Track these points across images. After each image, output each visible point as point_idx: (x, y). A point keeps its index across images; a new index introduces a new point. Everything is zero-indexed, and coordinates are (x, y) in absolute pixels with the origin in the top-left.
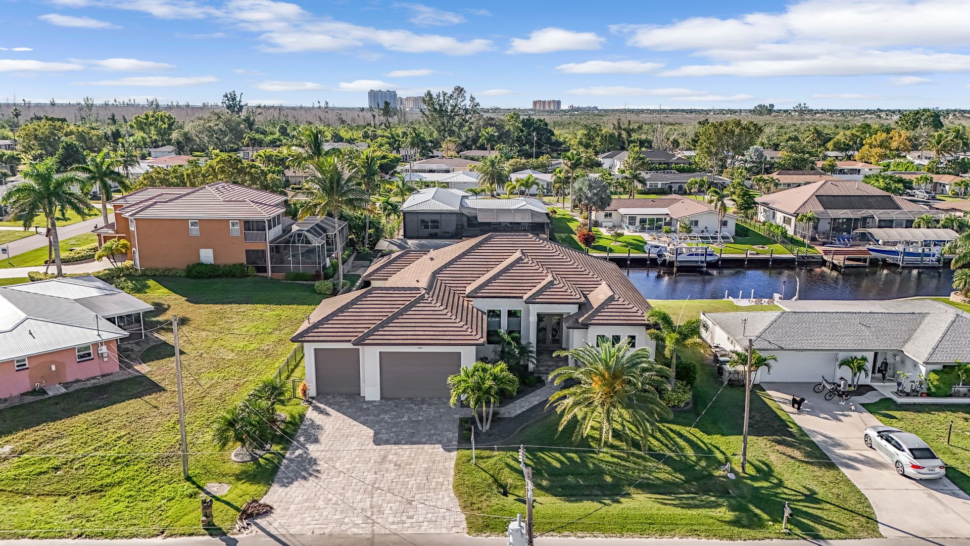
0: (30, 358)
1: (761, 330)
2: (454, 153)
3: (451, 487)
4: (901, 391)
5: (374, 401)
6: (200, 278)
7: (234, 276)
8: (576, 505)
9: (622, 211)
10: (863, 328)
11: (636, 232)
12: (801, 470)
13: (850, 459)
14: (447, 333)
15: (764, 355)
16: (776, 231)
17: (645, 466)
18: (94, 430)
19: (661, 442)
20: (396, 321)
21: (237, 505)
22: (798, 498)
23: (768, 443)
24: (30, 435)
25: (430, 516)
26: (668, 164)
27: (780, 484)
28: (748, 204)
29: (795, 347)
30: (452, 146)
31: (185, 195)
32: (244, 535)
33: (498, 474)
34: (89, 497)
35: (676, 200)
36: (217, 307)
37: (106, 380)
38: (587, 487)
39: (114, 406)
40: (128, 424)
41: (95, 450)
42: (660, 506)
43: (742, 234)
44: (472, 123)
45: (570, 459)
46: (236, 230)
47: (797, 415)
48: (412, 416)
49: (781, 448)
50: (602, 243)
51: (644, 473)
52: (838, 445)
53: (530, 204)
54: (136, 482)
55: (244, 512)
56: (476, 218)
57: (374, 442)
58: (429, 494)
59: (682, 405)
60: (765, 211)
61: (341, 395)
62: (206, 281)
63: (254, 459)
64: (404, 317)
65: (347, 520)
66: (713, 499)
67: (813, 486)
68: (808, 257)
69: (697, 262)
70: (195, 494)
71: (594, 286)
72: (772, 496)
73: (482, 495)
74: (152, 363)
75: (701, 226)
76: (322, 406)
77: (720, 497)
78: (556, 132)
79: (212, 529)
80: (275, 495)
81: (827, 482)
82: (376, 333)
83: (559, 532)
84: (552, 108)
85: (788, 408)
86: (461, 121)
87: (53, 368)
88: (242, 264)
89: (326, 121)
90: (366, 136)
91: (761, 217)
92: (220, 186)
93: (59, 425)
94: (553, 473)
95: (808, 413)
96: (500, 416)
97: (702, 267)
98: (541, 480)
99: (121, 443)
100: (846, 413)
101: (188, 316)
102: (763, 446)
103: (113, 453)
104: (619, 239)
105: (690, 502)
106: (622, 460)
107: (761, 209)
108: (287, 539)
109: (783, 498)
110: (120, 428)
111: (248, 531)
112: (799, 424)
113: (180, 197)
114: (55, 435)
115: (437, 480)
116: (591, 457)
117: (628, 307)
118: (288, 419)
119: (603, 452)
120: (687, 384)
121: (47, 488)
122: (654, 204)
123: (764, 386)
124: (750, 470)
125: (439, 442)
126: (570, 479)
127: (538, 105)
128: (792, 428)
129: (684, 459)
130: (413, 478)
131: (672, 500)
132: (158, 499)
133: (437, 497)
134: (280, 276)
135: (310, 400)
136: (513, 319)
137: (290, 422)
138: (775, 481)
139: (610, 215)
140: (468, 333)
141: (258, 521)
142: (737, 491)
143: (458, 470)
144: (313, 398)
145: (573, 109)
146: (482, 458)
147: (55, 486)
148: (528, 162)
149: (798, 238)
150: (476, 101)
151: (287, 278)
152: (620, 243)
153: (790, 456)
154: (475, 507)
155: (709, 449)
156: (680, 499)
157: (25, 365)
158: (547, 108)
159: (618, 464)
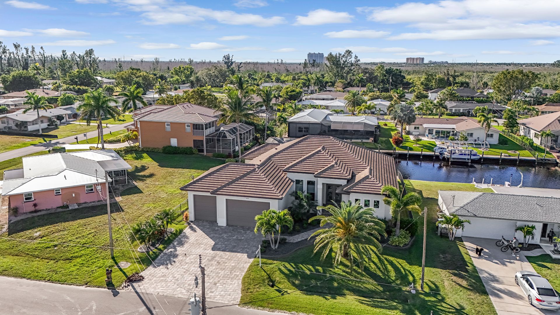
0: (62, 189)
1: (465, 203)
2: (341, 89)
3: (241, 278)
4: (556, 250)
5: (223, 226)
6: (169, 154)
7: (186, 154)
8: (308, 297)
9: (425, 126)
10: (538, 207)
11: (433, 139)
12: (461, 293)
13: (500, 290)
14: (263, 191)
15: (462, 219)
16: (526, 142)
17: (361, 279)
18: (81, 228)
19: (377, 266)
20: (237, 182)
21: (128, 274)
22: (451, 310)
23: (448, 274)
24: (52, 228)
25: (222, 293)
26: (472, 97)
27: (443, 300)
28: (512, 124)
29: (485, 216)
30: (340, 85)
31: (166, 109)
32: (124, 291)
33: (272, 274)
34: (64, 262)
35: (463, 120)
36: (171, 170)
37: (99, 204)
38: (321, 287)
39: (96, 217)
40: (98, 227)
41: (77, 238)
42: (359, 303)
43: (503, 142)
44: (355, 71)
45: (317, 271)
46: (189, 129)
47: (477, 259)
48: (239, 236)
49: (455, 278)
50: (407, 144)
51: (358, 283)
52: (496, 280)
53: (368, 120)
54: (89, 256)
55: (129, 278)
56: (330, 127)
57: (212, 248)
58: (228, 281)
59: (402, 245)
60: (524, 128)
61: (207, 221)
62: (172, 155)
63: (148, 252)
64: (242, 180)
65: (178, 289)
66: (395, 304)
67: (465, 304)
68: (545, 160)
69: (465, 159)
70: (112, 266)
71: (362, 169)
72: (434, 307)
73: (257, 285)
74: (124, 197)
75: (475, 137)
76: (194, 226)
77: (400, 303)
78: (408, 77)
79: (110, 285)
80: (149, 272)
81: (475, 302)
82: (224, 188)
83: (289, 311)
84: (418, 62)
85: (473, 254)
86: (348, 70)
87: (74, 195)
88: (191, 148)
89: (279, 71)
90: (294, 79)
91: (522, 133)
92: (185, 105)
93: (66, 224)
94: (304, 276)
95: (486, 259)
96: (287, 241)
97: (468, 162)
98: (295, 281)
99: (90, 236)
100: (512, 261)
101: (155, 173)
102: (443, 275)
103: (83, 240)
104: (418, 143)
105: (379, 304)
106: (348, 274)
107: (522, 127)
108: (144, 295)
109: (439, 309)
110: (93, 229)
111: (127, 289)
112: (475, 265)
113: (163, 110)
114: (62, 229)
115: (236, 273)
116: (330, 270)
117: (376, 183)
118: (174, 232)
119: (339, 268)
120: (409, 233)
121: (47, 255)
122: (447, 122)
123: (463, 239)
124: (427, 290)
125: (247, 252)
126: (313, 282)
127: (409, 60)
128: (469, 267)
129: (387, 277)
130: (224, 271)
131: (368, 301)
132: (94, 267)
133: (231, 282)
134: (210, 154)
135: (190, 222)
136: (310, 186)
137: (174, 234)
138: (440, 298)
139: (418, 128)
140: (274, 192)
141: (134, 284)
142: (413, 301)
143: (250, 269)
144: (192, 222)
145: (431, 63)
146: (266, 264)
147: (51, 255)
148: (381, 94)
149: (543, 147)
150: (358, 59)
151: (214, 156)
152: (419, 145)
153: (458, 284)
154: (250, 291)
155: (406, 274)
156: (374, 301)
157: (60, 193)
158: (415, 62)
159: (345, 276)
